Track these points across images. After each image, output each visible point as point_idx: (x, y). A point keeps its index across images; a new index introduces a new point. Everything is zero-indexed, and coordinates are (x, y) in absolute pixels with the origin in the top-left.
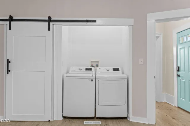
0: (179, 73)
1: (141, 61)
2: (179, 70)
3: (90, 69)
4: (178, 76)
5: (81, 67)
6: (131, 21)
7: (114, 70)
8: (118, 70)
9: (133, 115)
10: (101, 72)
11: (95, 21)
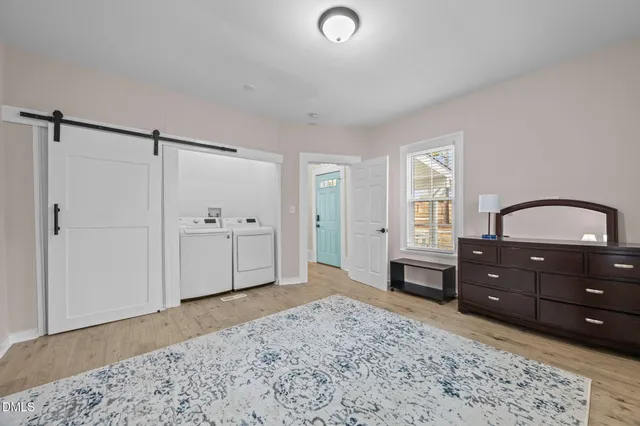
0: (319, 223)
1: (293, 209)
2: (318, 220)
3: (214, 221)
4: (318, 226)
5: (197, 219)
6: (280, 158)
7: (249, 221)
8: (253, 221)
9: (283, 276)
10: (228, 224)
11: (235, 151)
